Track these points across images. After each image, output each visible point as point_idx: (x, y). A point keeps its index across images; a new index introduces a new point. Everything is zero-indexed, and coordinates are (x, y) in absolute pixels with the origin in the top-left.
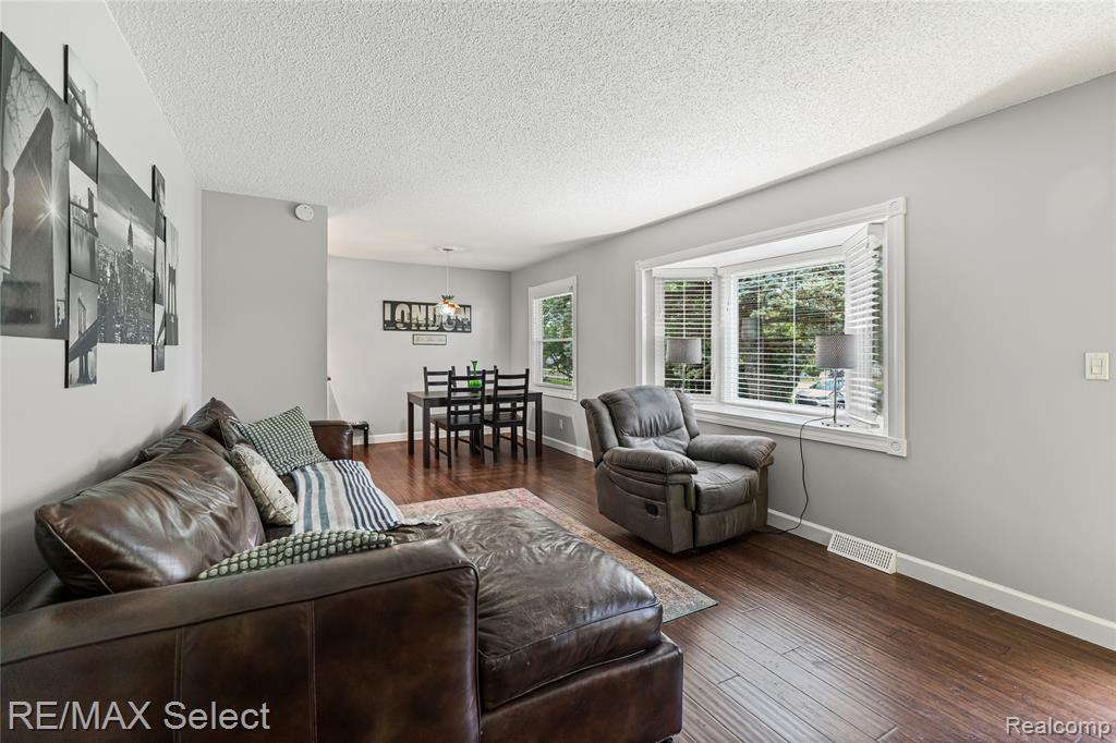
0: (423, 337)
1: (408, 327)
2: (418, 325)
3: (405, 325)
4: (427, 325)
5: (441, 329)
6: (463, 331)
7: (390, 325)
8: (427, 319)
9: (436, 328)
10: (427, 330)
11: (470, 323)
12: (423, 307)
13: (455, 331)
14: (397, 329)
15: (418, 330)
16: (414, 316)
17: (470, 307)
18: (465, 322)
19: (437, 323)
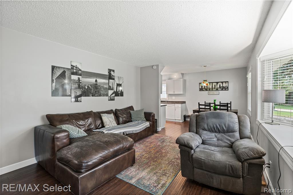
0: (211, 92)
1: (206, 90)
2: (209, 89)
3: (205, 89)
4: (212, 89)
5: (217, 90)
6: (225, 90)
7: (201, 89)
8: (212, 87)
9: (215, 90)
10: (212, 90)
11: (228, 87)
12: (211, 84)
13: (222, 90)
14: (203, 91)
15: (210, 90)
16: (208, 86)
17: (228, 82)
18: (226, 87)
19: (216, 88)
